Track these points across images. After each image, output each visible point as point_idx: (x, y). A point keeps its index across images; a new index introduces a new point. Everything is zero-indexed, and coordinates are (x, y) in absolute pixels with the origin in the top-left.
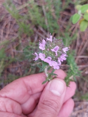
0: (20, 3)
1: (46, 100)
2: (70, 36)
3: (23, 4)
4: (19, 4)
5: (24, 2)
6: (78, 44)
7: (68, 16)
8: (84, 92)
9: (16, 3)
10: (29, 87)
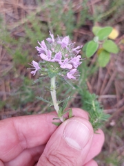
0: (17, 17)
1: (53, 153)
2: (89, 65)
3: (20, 19)
4: (15, 19)
5: (22, 16)
6: (101, 76)
7: (86, 35)
8: (111, 150)
9: (11, 18)
10: (21, 135)
